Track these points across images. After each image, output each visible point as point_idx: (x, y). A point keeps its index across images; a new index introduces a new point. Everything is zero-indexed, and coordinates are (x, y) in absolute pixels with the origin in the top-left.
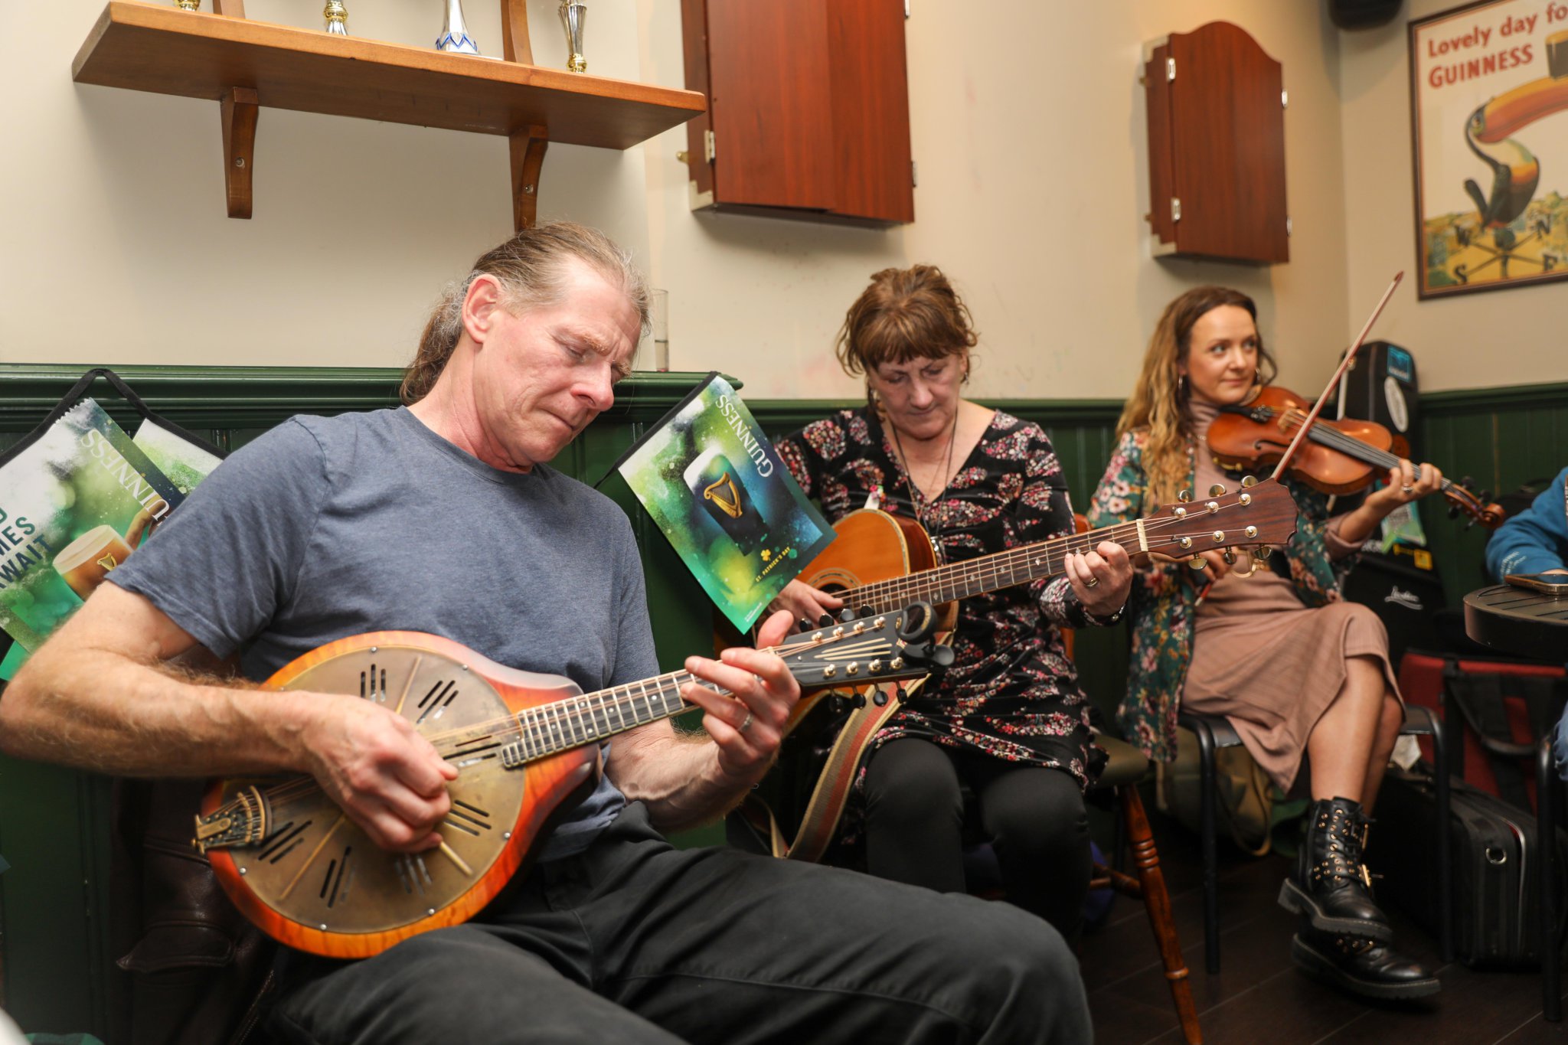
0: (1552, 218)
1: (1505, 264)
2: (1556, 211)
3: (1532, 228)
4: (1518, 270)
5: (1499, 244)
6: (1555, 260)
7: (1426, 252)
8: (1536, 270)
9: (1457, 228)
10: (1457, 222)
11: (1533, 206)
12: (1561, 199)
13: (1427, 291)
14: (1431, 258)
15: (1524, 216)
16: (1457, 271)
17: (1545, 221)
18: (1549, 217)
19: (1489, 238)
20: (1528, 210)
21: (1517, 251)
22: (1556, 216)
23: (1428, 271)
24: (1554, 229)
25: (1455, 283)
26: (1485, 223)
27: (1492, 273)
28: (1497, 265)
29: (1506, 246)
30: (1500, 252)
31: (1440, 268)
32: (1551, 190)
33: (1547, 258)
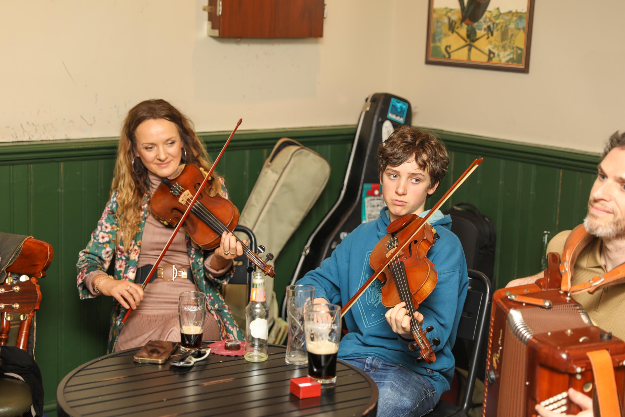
0: (495, 25)
1: (470, 50)
2: (497, 22)
3: (485, 30)
4: (478, 57)
5: (468, 36)
6: (494, 54)
7: (432, 31)
8: (482, 59)
9: (449, 19)
10: (449, 14)
11: (487, 14)
12: (501, 14)
13: (431, 59)
14: (434, 35)
15: (482, 20)
16: (446, 48)
17: (492, 26)
18: (493, 24)
19: (463, 30)
20: (484, 16)
21: (476, 44)
22: (497, 24)
23: (432, 45)
24: (495, 33)
25: (444, 57)
26: (463, 20)
27: (461, 55)
28: (466, 49)
29: (471, 37)
30: (468, 41)
31: (438, 44)
32: (496, 7)
33: (490, 52)
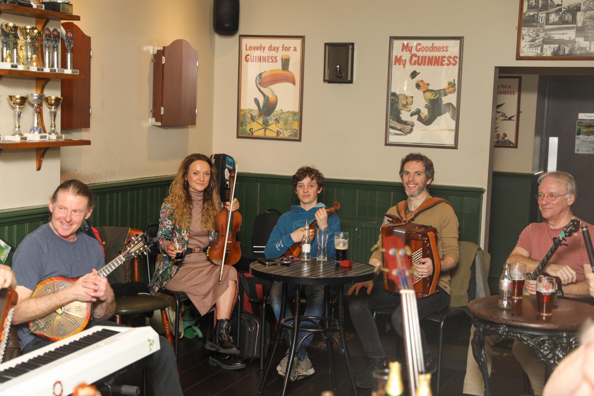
0: (280, 118)
1: (265, 131)
2: (281, 116)
3: (274, 120)
4: (269, 134)
5: (264, 123)
6: (280, 133)
7: (240, 121)
8: (274, 135)
9: (251, 115)
10: (251, 112)
11: (274, 112)
12: (283, 112)
13: (240, 135)
14: (242, 123)
15: (272, 115)
16: (250, 130)
17: (278, 119)
18: (279, 117)
19: (261, 121)
20: (273, 113)
21: (269, 127)
22: (281, 118)
23: (241, 128)
24: (280, 122)
25: (249, 134)
26: (260, 116)
27: (261, 133)
28: (263, 130)
29: (266, 124)
30: (264, 126)
31: (245, 128)
32: (280, 109)
33: (278, 131)
